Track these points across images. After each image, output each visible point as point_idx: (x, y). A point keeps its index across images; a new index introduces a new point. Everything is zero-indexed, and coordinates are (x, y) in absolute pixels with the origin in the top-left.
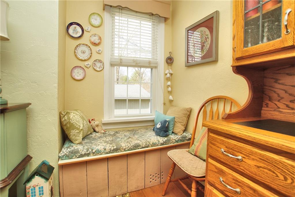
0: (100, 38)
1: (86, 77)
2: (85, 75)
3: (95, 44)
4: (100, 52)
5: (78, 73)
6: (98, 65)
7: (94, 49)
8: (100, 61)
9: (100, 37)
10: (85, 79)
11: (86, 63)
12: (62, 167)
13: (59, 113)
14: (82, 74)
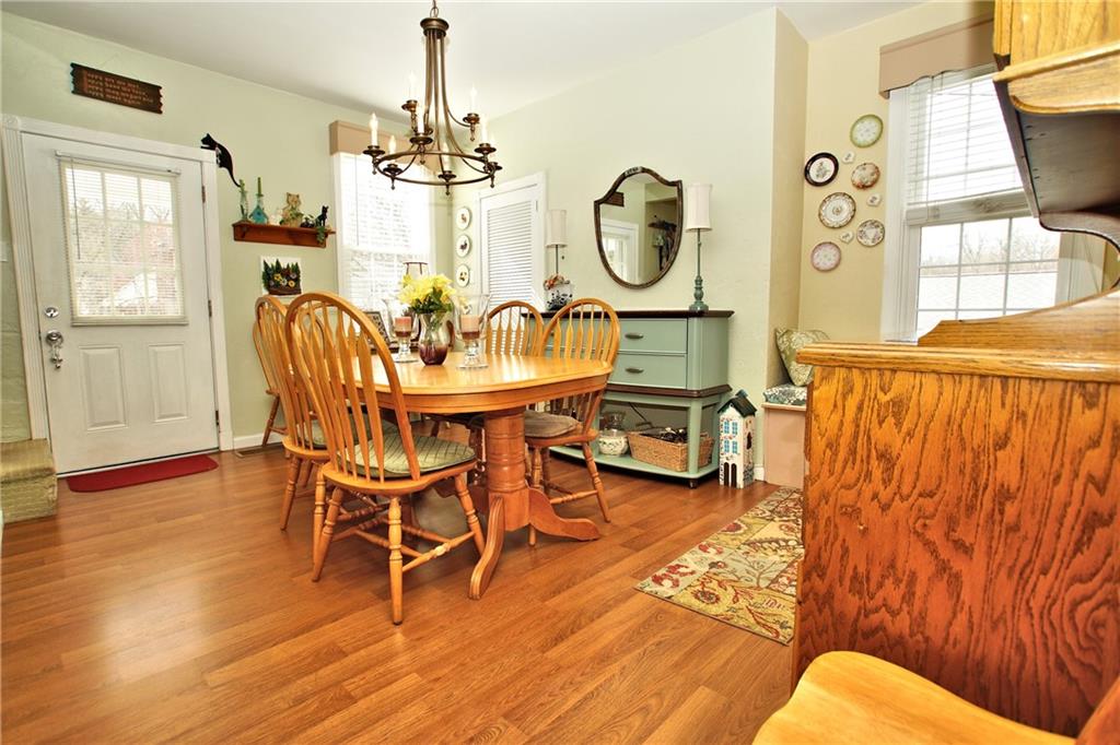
0: (877, 171)
1: (842, 261)
2: (840, 259)
3: (863, 187)
4: (876, 202)
5: (826, 256)
6: (871, 233)
7: (862, 197)
8: (875, 224)
9: (877, 168)
10: (841, 267)
11: (842, 233)
12: (768, 410)
13: (772, 329)
14: (833, 258)
